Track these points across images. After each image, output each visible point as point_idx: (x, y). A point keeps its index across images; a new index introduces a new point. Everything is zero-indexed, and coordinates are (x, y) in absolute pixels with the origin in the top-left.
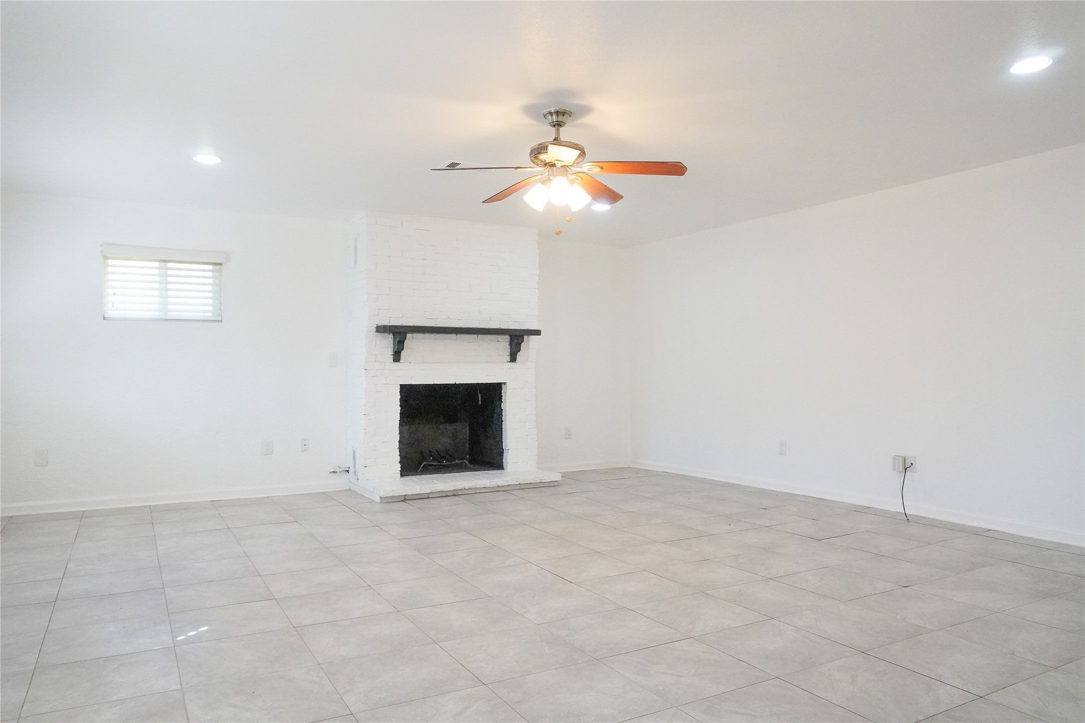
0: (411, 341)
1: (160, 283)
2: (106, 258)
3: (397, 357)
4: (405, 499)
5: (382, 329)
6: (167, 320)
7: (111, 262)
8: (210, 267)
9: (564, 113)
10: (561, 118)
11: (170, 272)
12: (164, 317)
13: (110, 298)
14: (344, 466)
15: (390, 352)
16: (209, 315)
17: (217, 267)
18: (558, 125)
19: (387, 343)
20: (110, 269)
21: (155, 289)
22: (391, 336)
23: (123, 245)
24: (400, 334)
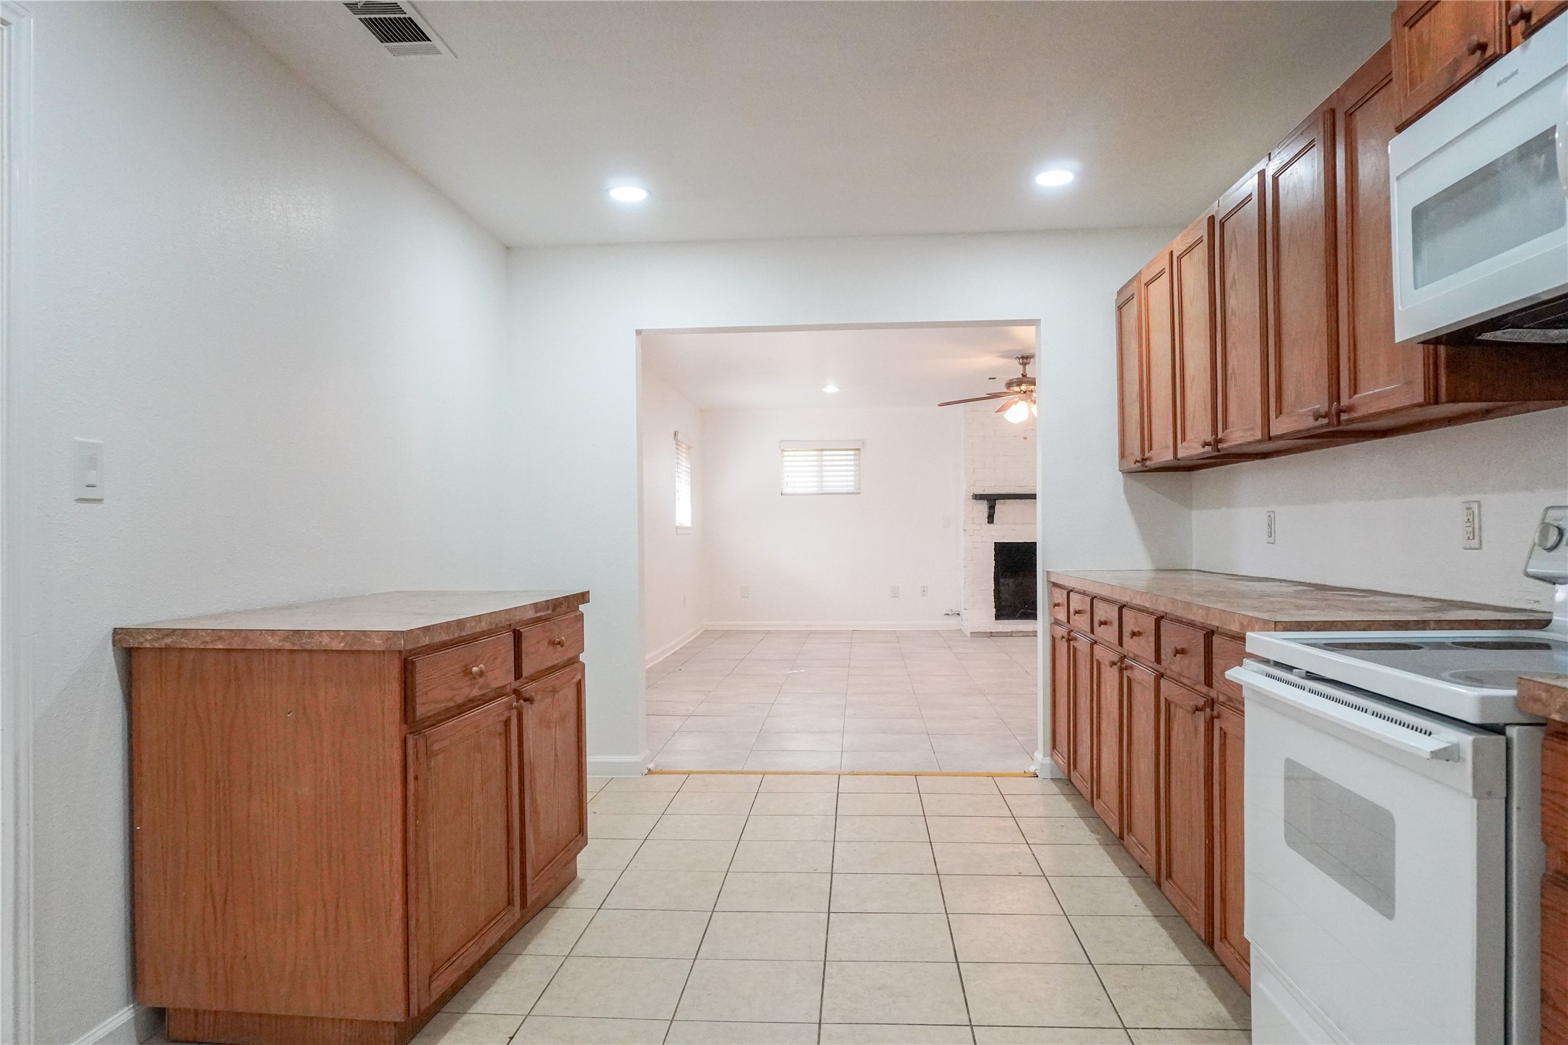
0: (1000, 506)
1: (818, 466)
2: (783, 451)
3: (991, 519)
4: (991, 635)
5: (978, 497)
6: (822, 494)
7: (786, 453)
8: (852, 452)
9: (1027, 358)
10: (1025, 361)
11: (825, 458)
12: (820, 492)
13: (786, 479)
14: (956, 610)
15: (986, 515)
16: (851, 489)
17: (857, 452)
18: (1024, 364)
19: (983, 507)
20: (786, 459)
21: (814, 466)
22: (986, 502)
23: (796, 441)
24: (992, 500)
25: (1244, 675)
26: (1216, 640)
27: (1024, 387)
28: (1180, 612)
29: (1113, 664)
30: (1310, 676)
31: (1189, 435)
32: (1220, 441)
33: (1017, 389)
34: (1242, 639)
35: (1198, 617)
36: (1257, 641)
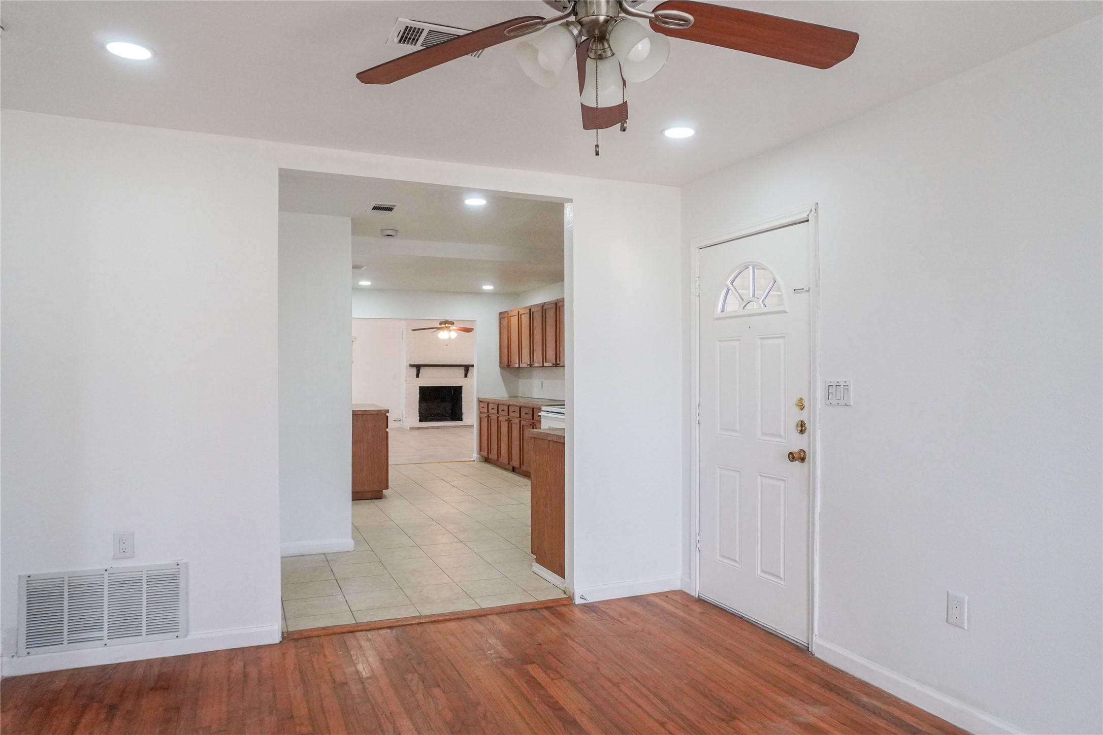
0: (422, 370)
3: (418, 376)
4: (419, 428)
5: (411, 366)
15: (415, 374)
19: (414, 370)
22: (415, 368)
24: (418, 367)
25: (541, 414)
26: (534, 410)
27: (447, 325)
28: (526, 405)
29: (506, 420)
30: (552, 412)
31: (523, 361)
32: (532, 365)
33: (443, 325)
34: (541, 409)
35: (531, 405)
36: (543, 408)
